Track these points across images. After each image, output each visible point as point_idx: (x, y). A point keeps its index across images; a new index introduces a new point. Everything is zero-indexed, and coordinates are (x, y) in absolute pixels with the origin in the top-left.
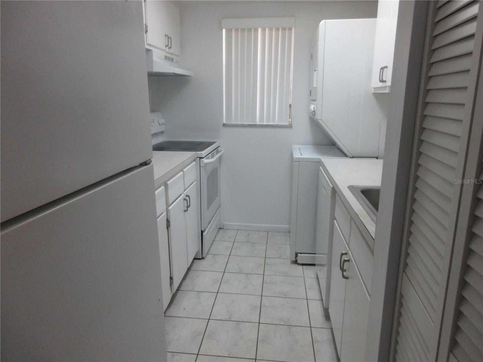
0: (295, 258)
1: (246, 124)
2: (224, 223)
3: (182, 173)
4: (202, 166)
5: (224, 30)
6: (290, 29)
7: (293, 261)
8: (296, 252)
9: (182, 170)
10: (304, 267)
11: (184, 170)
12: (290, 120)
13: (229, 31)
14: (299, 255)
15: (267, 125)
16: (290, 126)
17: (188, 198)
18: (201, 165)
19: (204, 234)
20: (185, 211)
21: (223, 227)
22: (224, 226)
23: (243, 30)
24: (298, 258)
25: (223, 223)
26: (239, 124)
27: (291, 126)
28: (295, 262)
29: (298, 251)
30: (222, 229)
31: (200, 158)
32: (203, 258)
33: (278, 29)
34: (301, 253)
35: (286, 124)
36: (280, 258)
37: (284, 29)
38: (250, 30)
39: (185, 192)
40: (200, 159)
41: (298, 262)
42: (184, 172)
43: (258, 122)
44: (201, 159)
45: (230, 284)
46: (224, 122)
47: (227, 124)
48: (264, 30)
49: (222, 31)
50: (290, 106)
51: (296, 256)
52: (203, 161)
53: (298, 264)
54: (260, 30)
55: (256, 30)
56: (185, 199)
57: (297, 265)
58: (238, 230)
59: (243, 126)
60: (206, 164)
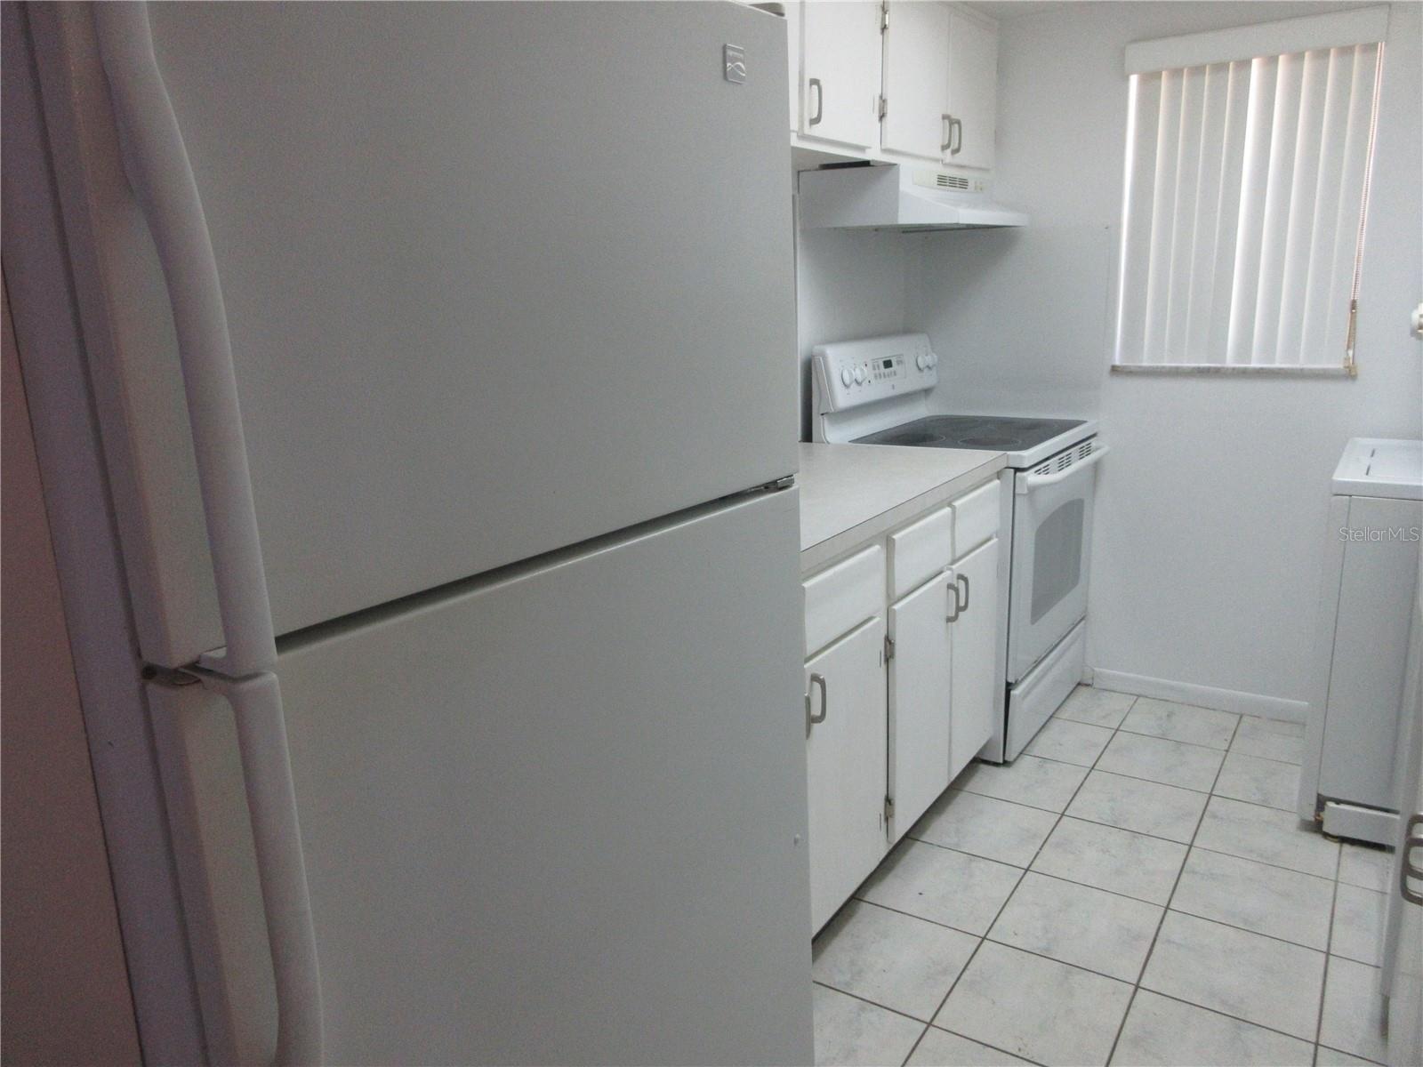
0: (1313, 814)
1: (1188, 367)
2: (1096, 669)
3: (947, 510)
4: (1019, 494)
5: (1134, 80)
6: (1370, 48)
7: (1310, 822)
8: (1319, 795)
9: (950, 505)
10: (1347, 848)
11: (957, 503)
12: (1351, 353)
13: (1150, 78)
14: (1331, 805)
15: (1262, 369)
16: (1349, 374)
17: (962, 584)
18: (1017, 491)
19: (1012, 692)
20: (950, 620)
21: (1090, 682)
22: (1093, 679)
23: (1198, 70)
24: (1325, 815)
25: (1093, 670)
26: (1163, 367)
27: (1353, 373)
28: (1316, 827)
29: (1325, 793)
30: (1087, 685)
31: (1017, 470)
32: (1006, 763)
33: (1322, 54)
34: (1338, 802)
35: (1337, 365)
36: (1264, 804)
37: (1346, 51)
38: (1220, 68)
39: (954, 567)
40: (1015, 473)
41: (1326, 828)
42: (954, 508)
43: (1230, 362)
44: (1018, 474)
45: (1073, 853)
46: (1117, 362)
47: (1124, 367)
48: (1271, 61)
49: (1126, 79)
50: (1354, 305)
51: (1321, 803)
52: (1024, 479)
53: (1326, 835)
54: (1256, 63)
55: (1244, 65)
56: (950, 586)
57: (1318, 838)
58: (1139, 696)
59: (1176, 373)
60: (1033, 490)
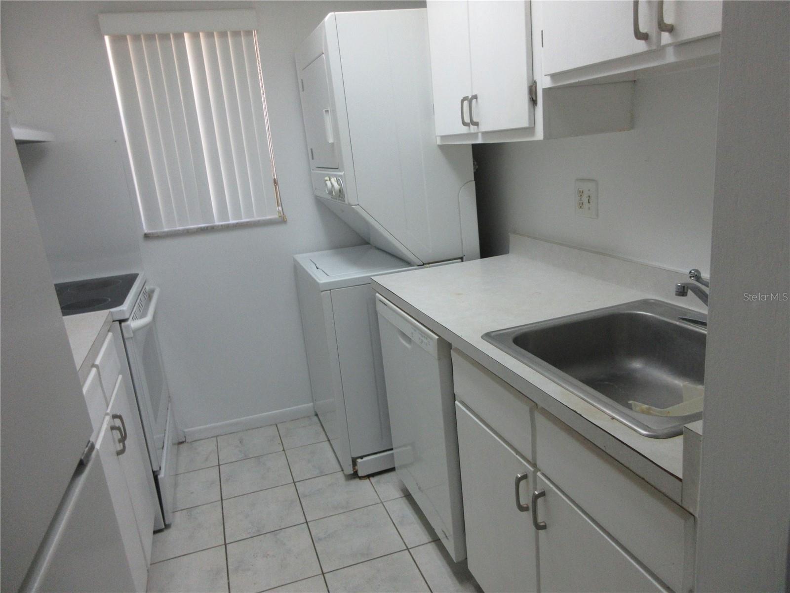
0: (352, 469)
1: (194, 228)
2: (186, 430)
3: (94, 370)
4: (129, 338)
5: (107, 39)
6: (249, 33)
7: (351, 474)
8: (352, 458)
9: (93, 365)
10: (373, 480)
11: (97, 362)
12: (280, 208)
13: (119, 40)
14: (359, 460)
15: (237, 223)
16: (282, 221)
17: (118, 423)
18: (126, 335)
19: (159, 477)
20: (120, 453)
21: (184, 440)
22: (185, 437)
23: (150, 37)
24: (358, 467)
25: (184, 432)
26: (179, 230)
27: (285, 220)
28: (355, 475)
29: (355, 456)
30: (182, 443)
31: (121, 321)
32: (167, 526)
33: (223, 35)
34: (362, 457)
35: (275, 216)
36: (322, 474)
37: (236, 34)
38: (165, 37)
39: (108, 411)
40: (120, 324)
41: (360, 474)
42: (96, 366)
43: (217, 222)
44: (123, 324)
45: (249, 570)
46: (146, 230)
47: (153, 234)
48: (195, 36)
49: (103, 39)
50: (275, 182)
51: (354, 461)
52: (129, 326)
53: (361, 478)
54: (186, 35)
55: (179, 36)
56: (113, 428)
57: (357, 482)
58: (217, 437)
59: (188, 233)
60: (135, 331)
